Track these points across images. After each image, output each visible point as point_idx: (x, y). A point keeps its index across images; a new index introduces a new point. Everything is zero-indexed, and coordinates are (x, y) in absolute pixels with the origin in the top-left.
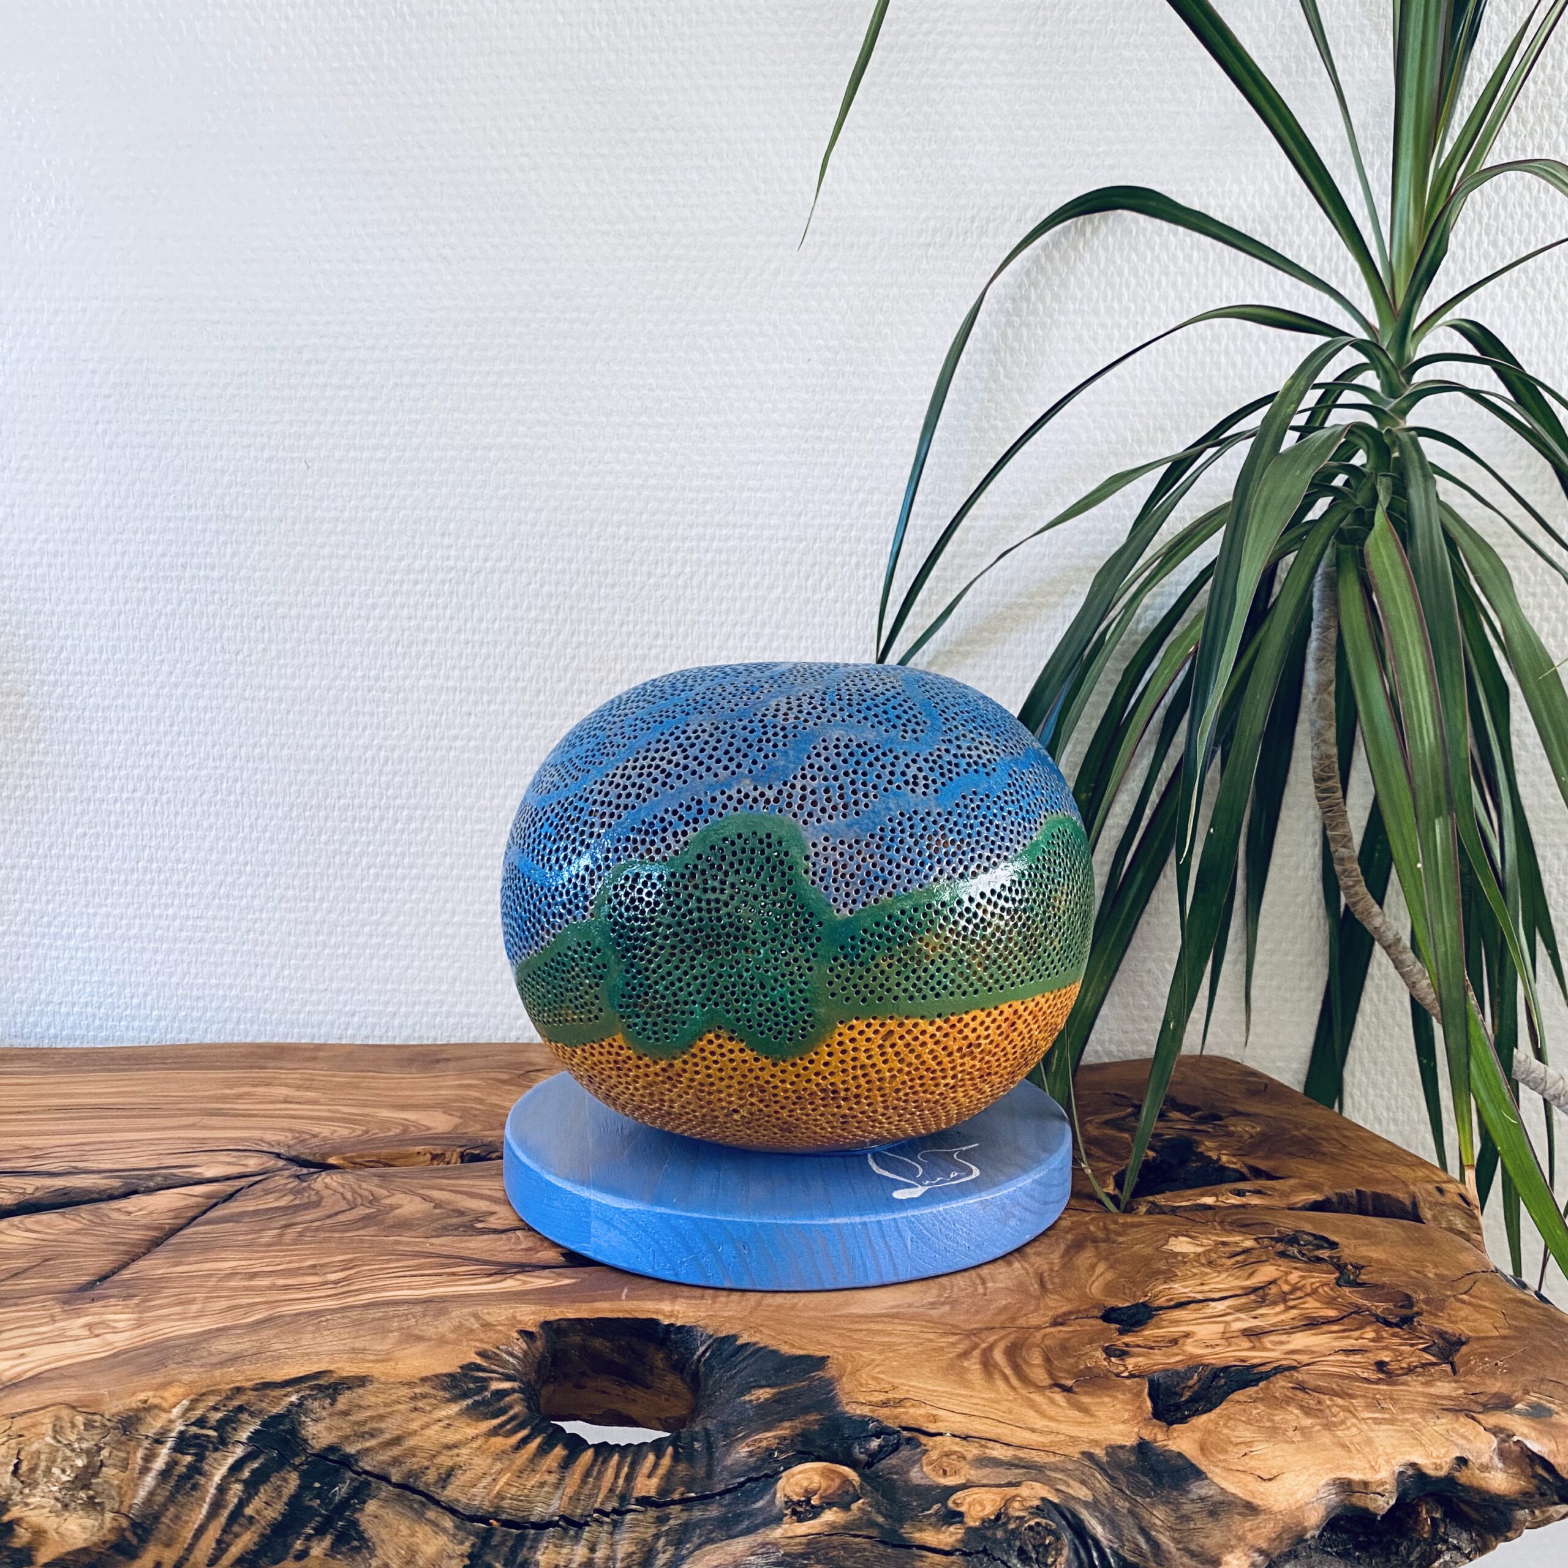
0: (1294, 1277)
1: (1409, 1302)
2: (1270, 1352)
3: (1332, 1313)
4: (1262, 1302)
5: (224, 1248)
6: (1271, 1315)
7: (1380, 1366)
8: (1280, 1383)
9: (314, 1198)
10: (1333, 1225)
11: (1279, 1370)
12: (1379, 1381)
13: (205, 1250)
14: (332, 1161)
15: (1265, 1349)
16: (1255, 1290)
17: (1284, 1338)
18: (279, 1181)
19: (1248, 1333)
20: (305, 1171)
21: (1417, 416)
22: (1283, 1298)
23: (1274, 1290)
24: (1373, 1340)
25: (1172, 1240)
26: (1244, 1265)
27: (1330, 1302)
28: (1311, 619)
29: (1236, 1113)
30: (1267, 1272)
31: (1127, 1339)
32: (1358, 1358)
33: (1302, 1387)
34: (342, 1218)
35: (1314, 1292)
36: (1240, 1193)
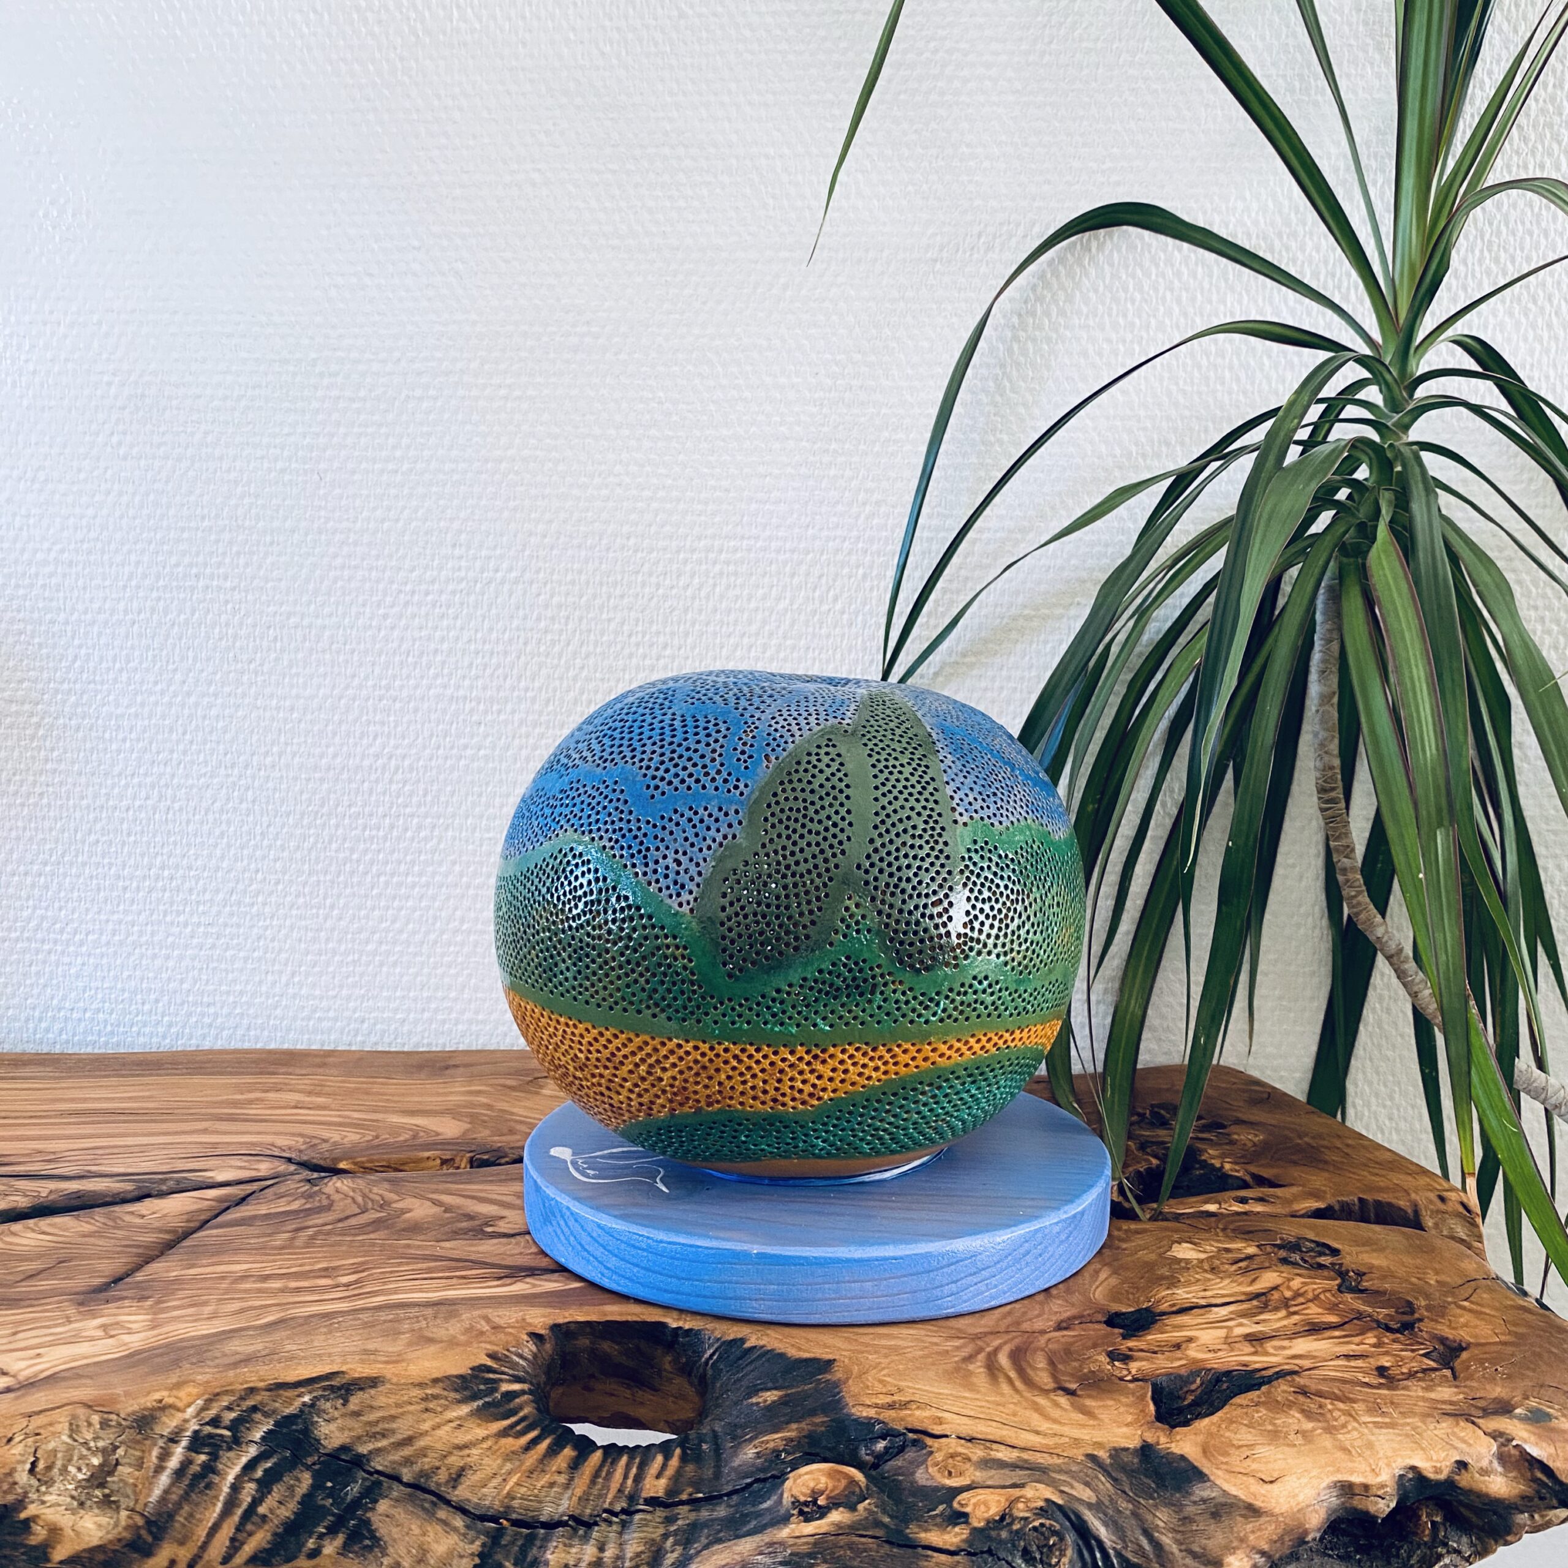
0: (1296, 1283)
1: (1410, 1308)
2: (1271, 1357)
3: (1333, 1319)
4: (1265, 1308)
5: (237, 1251)
6: (1274, 1320)
7: (1381, 1371)
8: (1282, 1388)
9: (325, 1202)
10: (1336, 1232)
11: (1281, 1375)
12: (1380, 1386)
13: (218, 1253)
14: (342, 1165)
15: (1267, 1354)
16: (1257, 1296)
17: (1286, 1343)
18: (290, 1185)
19: (1251, 1338)
20: (316, 1175)
21: (1420, 431)
22: (1286, 1303)
23: (1276, 1295)
24: (1374, 1346)
25: (1175, 1247)
26: (1246, 1271)
27: (1332, 1308)
28: (1314, 631)
29: (1239, 1122)
30: (1269, 1279)
31: (1131, 1344)
32: (1359, 1363)
33: (1304, 1392)
34: (353, 1221)
35: (1316, 1298)
36: (1243, 1201)
